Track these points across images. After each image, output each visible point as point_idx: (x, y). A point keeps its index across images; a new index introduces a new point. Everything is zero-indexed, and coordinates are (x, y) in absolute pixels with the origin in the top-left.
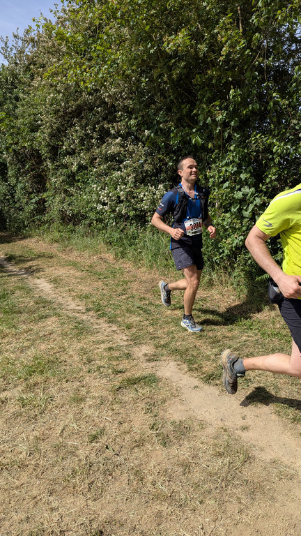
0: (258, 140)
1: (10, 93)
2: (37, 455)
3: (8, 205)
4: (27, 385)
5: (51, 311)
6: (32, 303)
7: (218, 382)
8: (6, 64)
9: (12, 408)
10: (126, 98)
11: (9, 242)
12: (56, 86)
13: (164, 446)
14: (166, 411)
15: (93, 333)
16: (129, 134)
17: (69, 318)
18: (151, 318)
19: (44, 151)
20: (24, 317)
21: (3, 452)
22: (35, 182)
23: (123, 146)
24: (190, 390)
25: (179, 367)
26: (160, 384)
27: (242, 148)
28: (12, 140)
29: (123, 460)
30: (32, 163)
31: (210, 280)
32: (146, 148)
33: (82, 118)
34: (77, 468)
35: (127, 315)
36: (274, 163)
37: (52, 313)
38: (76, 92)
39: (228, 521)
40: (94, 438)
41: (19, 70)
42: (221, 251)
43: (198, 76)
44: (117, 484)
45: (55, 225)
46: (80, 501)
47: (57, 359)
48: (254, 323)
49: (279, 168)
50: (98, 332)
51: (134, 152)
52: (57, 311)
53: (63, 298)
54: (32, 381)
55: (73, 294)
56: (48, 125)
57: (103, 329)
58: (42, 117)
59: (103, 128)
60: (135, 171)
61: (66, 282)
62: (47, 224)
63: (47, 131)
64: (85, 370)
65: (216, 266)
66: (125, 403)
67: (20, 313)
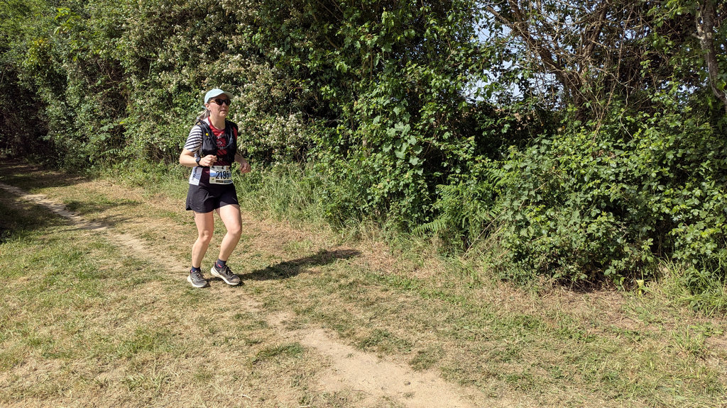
0: (414, 72)
4: (133, 364)
5: (150, 274)
6: (120, 265)
10: (250, 7)
14: (316, 383)
15: (212, 300)
16: (253, 50)
17: (175, 282)
19: (128, 64)
20: (110, 282)
22: (109, 103)
23: (242, 65)
24: (343, 358)
25: (327, 334)
26: (307, 354)
27: (395, 78)
28: (78, 45)
30: (107, 77)
31: (357, 233)
32: (274, 69)
33: (187, 25)
35: (255, 277)
36: (432, 98)
42: (370, 197)
47: (168, 331)
48: (412, 282)
49: (437, 103)
50: (219, 298)
51: (258, 73)
52: (157, 274)
53: (163, 257)
54: (138, 358)
55: (176, 252)
56: (136, 30)
57: (225, 294)
58: (128, 19)
59: (216, 40)
60: (259, 96)
61: (164, 238)
62: (126, 161)
63: (134, 38)
64: (209, 342)
65: (364, 216)
66: (266, 377)
67: (105, 277)
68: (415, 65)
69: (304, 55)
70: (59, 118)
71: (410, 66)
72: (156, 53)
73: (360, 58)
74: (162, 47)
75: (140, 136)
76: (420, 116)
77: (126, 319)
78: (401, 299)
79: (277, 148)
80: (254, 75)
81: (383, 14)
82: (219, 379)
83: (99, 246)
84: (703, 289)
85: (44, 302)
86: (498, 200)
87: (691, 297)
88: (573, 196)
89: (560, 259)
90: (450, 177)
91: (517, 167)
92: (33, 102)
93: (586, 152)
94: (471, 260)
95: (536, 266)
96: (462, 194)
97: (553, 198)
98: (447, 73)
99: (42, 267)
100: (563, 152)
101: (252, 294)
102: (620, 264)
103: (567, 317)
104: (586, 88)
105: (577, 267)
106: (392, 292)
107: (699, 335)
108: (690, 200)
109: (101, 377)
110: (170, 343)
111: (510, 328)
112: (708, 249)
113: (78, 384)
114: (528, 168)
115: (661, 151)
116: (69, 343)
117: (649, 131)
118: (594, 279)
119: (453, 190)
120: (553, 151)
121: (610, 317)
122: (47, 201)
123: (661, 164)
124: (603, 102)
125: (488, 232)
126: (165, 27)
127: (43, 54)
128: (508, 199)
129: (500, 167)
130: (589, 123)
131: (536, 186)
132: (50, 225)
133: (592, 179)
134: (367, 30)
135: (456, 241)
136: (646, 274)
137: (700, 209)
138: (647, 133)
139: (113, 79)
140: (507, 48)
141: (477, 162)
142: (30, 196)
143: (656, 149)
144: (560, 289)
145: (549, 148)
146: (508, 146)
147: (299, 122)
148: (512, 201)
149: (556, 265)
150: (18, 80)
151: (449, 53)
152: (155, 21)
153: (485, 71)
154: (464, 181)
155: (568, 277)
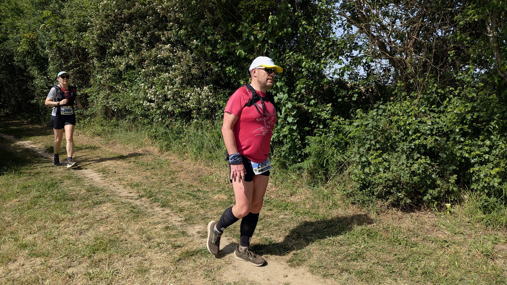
4: (92, 261)
6: (83, 191)
9: (80, 281)
10: (178, 12)
14: (221, 275)
16: (178, 42)
17: (123, 203)
19: (91, 50)
20: (77, 203)
22: (77, 78)
23: (171, 51)
25: (229, 240)
28: (57, 37)
30: (77, 59)
32: (194, 55)
35: (179, 200)
37: (105, 199)
47: (118, 238)
48: (289, 204)
49: (307, 79)
50: (153, 215)
51: (182, 58)
52: (110, 197)
53: (114, 186)
54: (96, 257)
55: (123, 182)
56: (98, 27)
57: (157, 212)
58: (92, 19)
59: (153, 35)
60: (183, 74)
61: (115, 172)
62: (89, 118)
63: (96, 33)
64: (146, 246)
66: (186, 271)
67: (73, 200)
68: (292, 53)
69: (214, 45)
71: (288, 53)
72: (111, 43)
73: (254, 48)
74: (115, 39)
75: (99, 100)
76: (295, 87)
77: (88, 230)
78: (282, 216)
79: (195, 110)
80: (179, 58)
81: (270, 17)
82: (153, 272)
83: (69, 178)
84: (492, 210)
85: (30, 217)
86: (349, 147)
87: (483, 216)
88: (401, 145)
89: (392, 189)
90: (315, 131)
91: (362, 124)
92: (25, 76)
93: (410, 114)
94: (330, 188)
95: (375, 194)
96: (324, 143)
97: (388, 146)
98: (313, 58)
99: (29, 192)
100: (394, 114)
101: (177, 212)
102: (434, 192)
103: (397, 230)
104: (411, 70)
105: (404, 195)
106: (275, 211)
107: (490, 243)
108: (483, 148)
109: (70, 271)
110: (119, 246)
111: (357, 237)
112: (496, 182)
113: (53, 275)
114: (370, 125)
115: (462, 114)
116: (48, 247)
117: (454, 100)
118: (416, 203)
119: (317, 140)
120: (387, 113)
121: (428, 230)
122: (33, 146)
123: (462, 123)
124: (422, 79)
125: (342, 169)
126: (118, 25)
127: (32, 43)
128: (356, 147)
129: (351, 124)
130: (412, 94)
131: (375, 138)
132: (36, 163)
133: (415, 133)
134: (258, 28)
135: (319, 175)
136: (452, 200)
137: (490, 155)
138: (453, 101)
139: (81, 60)
140: (355, 41)
141: (334, 120)
142: (21, 142)
143: (459, 112)
144: (392, 210)
145: (384, 111)
146: (356, 110)
147: (211, 92)
148: (359, 148)
149: (390, 193)
150: (14, 61)
151: (315, 44)
152: (111, 21)
153: (340, 58)
154: (326, 134)
155: (398, 202)
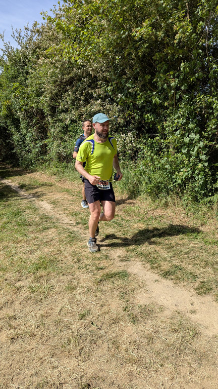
0: (201, 100)
1: (22, 69)
2: (42, 328)
3: (21, 149)
4: (35, 277)
5: (52, 224)
6: (38, 219)
7: (173, 277)
8: (20, 48)
9: (25, 293)
10: (105, 71)
11: (21, 175)
12: (55, 64)
13: (134, 324)
14: (135, 298)
15: (81, 240)
16: (106, 97)
17: (64, 229)
18: (123, 230)
19: (46, 110)
20: (32, 228)
21: (18, 325)
22: (40, 132)
23: (102, 106)
24: (152, 283)
25: (144, 266)
26: (130, 278)
27: (189, 105)
28: (24, 102)
29: (104, 333)
30: (38, 118)
31: (166, 202)
32: (119, 106)
33: (73, 86)
34: (71, 338)
35: (106, 227)
36: (214, 116)
37: (52, 225)
38: (69, 68)
39: (182, 380)
40: (83, 316)
41: (29, 53)
42: (174, 180)
43: (157, 54)
44: (100, 350)
45: (53, 163)
46: (74, 362)
47: (56, 259)
48: (199, 234)
51: (110, 110)
52: (55, 224)
53: (60, 215)
54: (38, 274)
55: (67, 212)
56: (49, 91)
58: (45, 86)
59: (88, 93)
62: (48, 162)
63: (48, 96)
64: (76, 267)
65: (170, 192)
66: (105, 291)
67: (30, 225)
68: (202, 96)
69: (134, 96)
70: (18, 141)
71: (199, 97)
72: (59, 103)
74: (61, 99)
75: (54, 148)
77: (36, 250)
78: (192, 245)
79: (122, 152)
81: (182, 64)
82: (79, 290)
83: (30, 208)
109: (18, 284)
110: (56, 266)
113: (7, 287)
122: (10, 184)
127: (9, 108)
132: (10, 197)
139: (41, 119)
142: (4, 181)
147: (134, 137)
152: (57, 85)
